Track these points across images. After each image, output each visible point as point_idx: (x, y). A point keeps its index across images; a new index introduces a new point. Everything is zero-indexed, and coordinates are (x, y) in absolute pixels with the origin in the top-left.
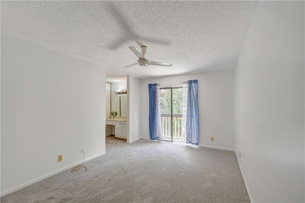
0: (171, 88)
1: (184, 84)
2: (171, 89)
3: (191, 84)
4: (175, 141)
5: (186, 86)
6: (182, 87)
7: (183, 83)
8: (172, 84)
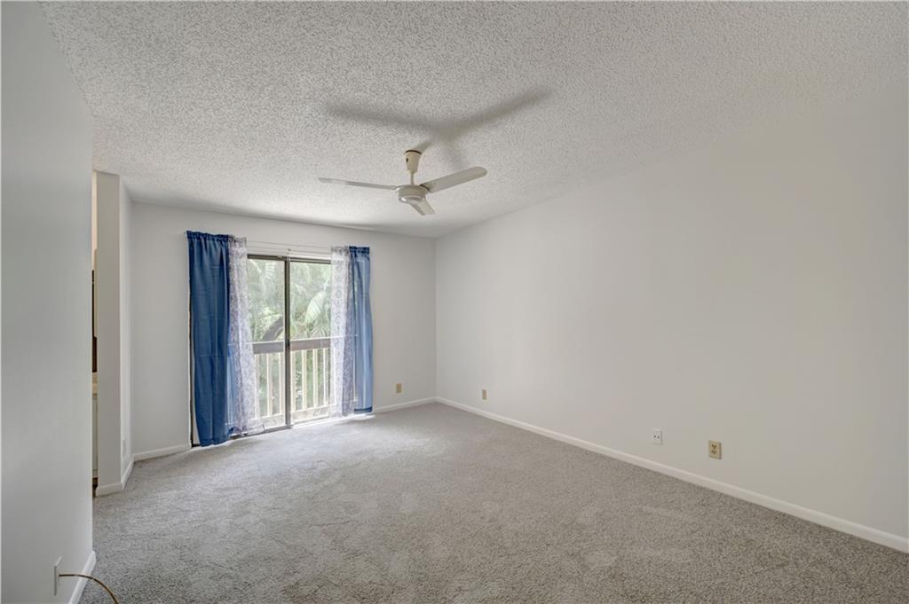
0: (286, 261)
1: (334, 254)
2: (283, 263)
3: (356, 256)
4: (296, 423)
5: (342, 259)
6: (328, 262)
7: (334, 250)
8: (292, 248)
